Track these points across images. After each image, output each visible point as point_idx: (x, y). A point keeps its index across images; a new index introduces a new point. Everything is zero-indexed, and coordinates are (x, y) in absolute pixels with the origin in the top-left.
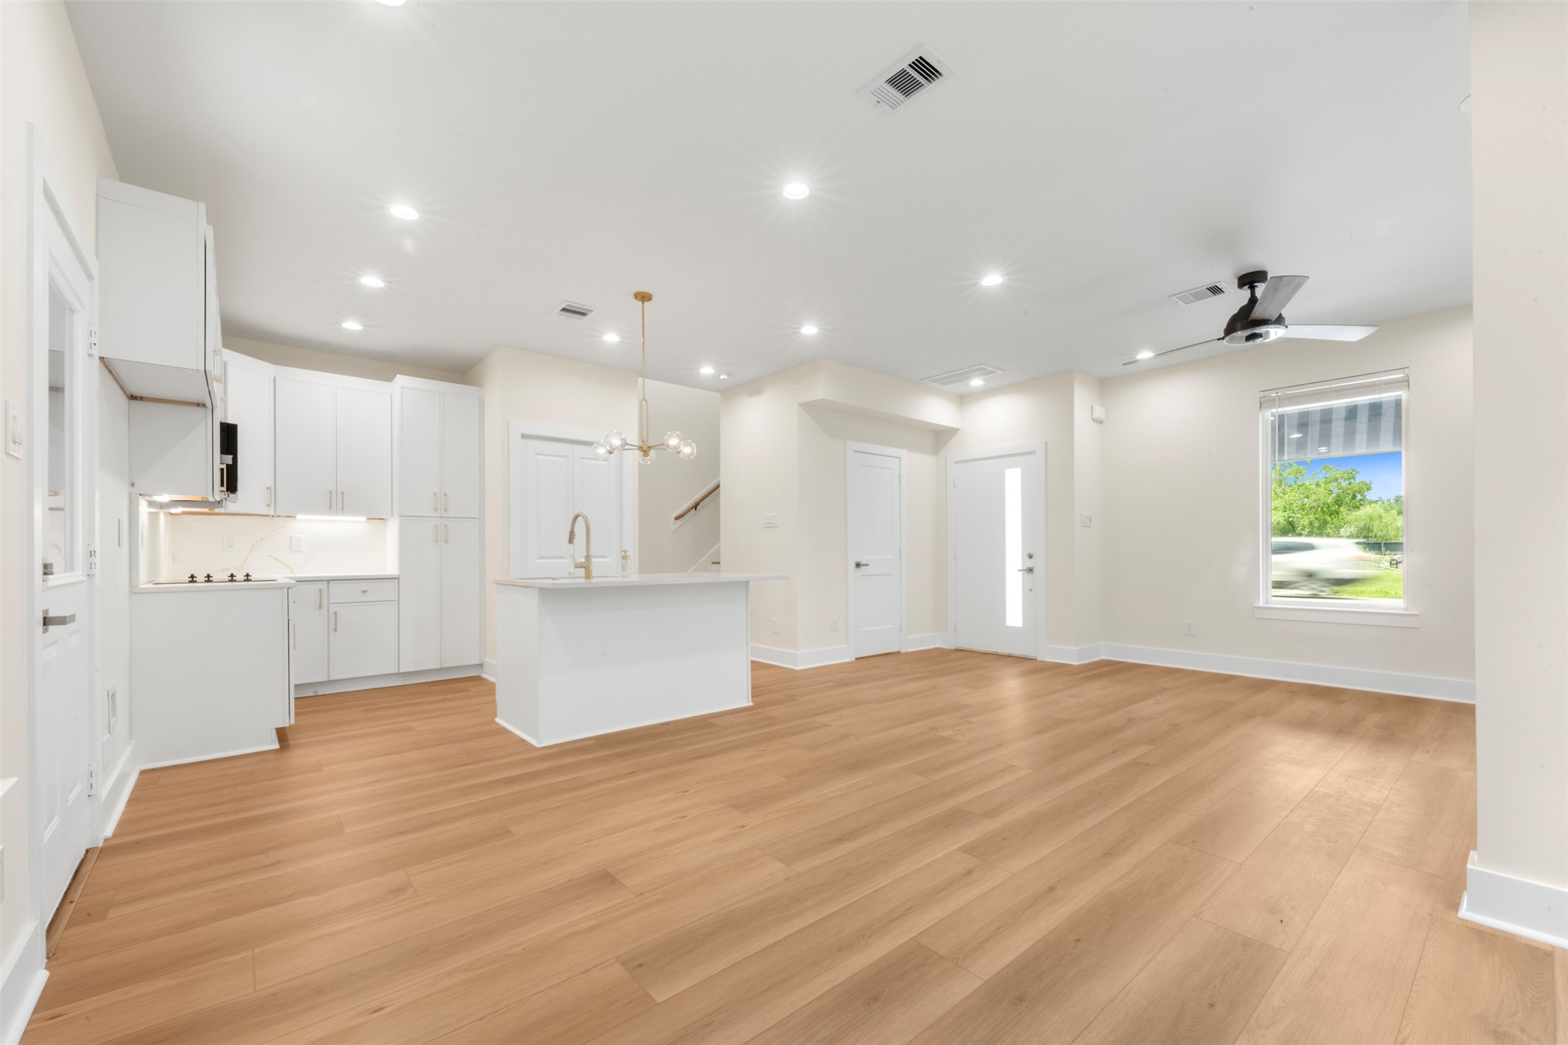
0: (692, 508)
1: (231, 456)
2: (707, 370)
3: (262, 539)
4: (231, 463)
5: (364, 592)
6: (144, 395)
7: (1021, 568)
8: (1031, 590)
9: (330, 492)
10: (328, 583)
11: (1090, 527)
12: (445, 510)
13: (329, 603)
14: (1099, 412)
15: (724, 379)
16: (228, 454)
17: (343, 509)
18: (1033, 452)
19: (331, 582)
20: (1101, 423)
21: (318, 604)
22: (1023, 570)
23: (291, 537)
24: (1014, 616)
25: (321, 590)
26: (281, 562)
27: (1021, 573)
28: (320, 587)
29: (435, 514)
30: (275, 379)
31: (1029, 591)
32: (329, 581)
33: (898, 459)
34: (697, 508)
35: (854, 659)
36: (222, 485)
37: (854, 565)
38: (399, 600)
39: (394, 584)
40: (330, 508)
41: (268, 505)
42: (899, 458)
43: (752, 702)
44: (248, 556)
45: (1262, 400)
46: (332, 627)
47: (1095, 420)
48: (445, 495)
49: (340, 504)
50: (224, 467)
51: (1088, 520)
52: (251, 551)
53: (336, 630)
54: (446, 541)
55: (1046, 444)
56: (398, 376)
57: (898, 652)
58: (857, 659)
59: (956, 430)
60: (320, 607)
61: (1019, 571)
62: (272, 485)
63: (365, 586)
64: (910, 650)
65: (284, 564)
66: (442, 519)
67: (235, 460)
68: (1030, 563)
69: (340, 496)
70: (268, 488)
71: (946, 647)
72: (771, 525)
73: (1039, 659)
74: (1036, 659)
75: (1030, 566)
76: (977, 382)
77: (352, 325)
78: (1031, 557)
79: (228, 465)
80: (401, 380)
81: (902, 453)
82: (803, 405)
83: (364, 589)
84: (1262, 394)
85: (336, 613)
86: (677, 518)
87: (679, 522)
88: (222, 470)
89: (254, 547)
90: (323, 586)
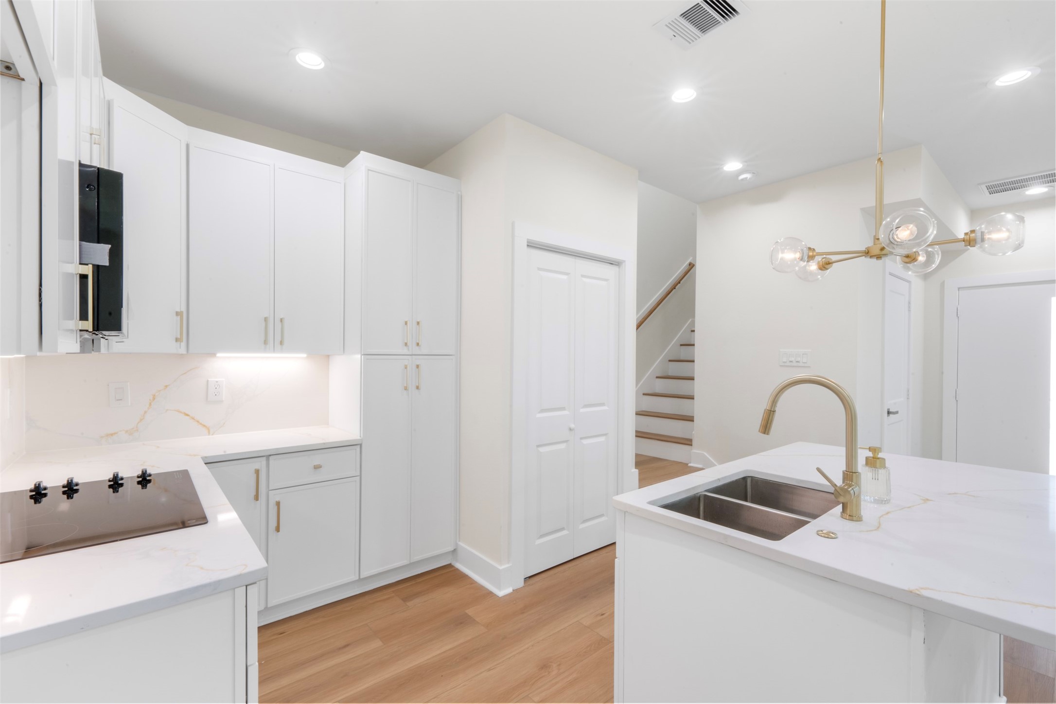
1: (107, 247)
3: (166, 386)
4: (105, 261)
5: (317, 467)
9: (266, 319)
10: (267, 460)
12: (418, 344)
13: (268, 490)
16: (99, 242)
17: (281, 343)
19: (271, 458)
21: (254, 493)
23: (208, 381)
25: (257, 472)
26: (193, 418)
28: (257, 466)
29: (404, 350)
30: (188, 146)
32: (268, 456)
33: (907, 284)
36: (83, 316)
37: (887, 412)
38: (360, 476)
39: (354, 453)
40: (266, 342)
41: (177, 340)
42: (910, 282)
44: (145, 412)
46: (273, 524)
48: (418, 323)
49: (278, 338)
50: (88, 270)
52: (150, 404)
53: (278, 529)
54: (418, 388)
56: (359, 155)
60: (257, 498)
62: (184, 309)
63: (317, 459)
65: (198, 422)
66: (413, 356)
67: (116, 255)
69: (278, 325)
70: (177, 314)
72: (795, 364)
79: (97, 269)
80: (364, 160)
83: (317, 463)
85: (278, 504)
88: (83, 278)
89: (154, 399)
90: (261, 464)
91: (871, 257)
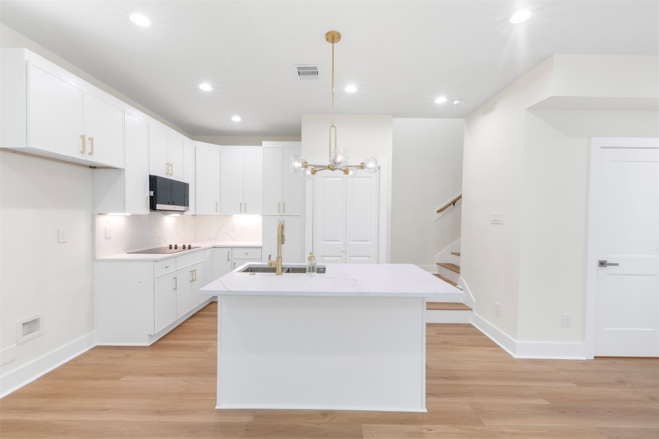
0: (450, 205)
1: (153, 192)
2: (441, 100)
3: (223, 225)
5: (247, 254)
6: (97, 166)
9: (241, 204)
10: (232, 249)
12: (284, 212)
13: (232, 258)
15: (456, 104)
17: (246, 211)
19: (233, 248)
21: (228, 259)
23: (233, 224)
25: (229, 252)
26: (229, 236)
29: (279, 214)
30: (220, 152)
32: (232, 248)
34: (456, 204)
35: (593, 358)
37: (596, 264)
38: (261, 259)
39: (260, 250)
40: (241, 211)
41: (216, 211)
43: (426, 407)
44: (218, 233)
48: (283, 203)
49: (245, 209)
52: (219, 231)
56: (263, 142)
58: (595, 357)
60: (228, 261)
65: (231, 237)
66: (282, 216)
69: (244, 206)
70: (216, 203)
72: (496, 222)
77: (236, 119)
80: (265, 144)
82: (528, 109)
83: (247, 252)
85: (235, 263)
86: (438, 212)
87: (440, 214)
89: (220, 229)
90: (230, 250)
91: (330, 169)
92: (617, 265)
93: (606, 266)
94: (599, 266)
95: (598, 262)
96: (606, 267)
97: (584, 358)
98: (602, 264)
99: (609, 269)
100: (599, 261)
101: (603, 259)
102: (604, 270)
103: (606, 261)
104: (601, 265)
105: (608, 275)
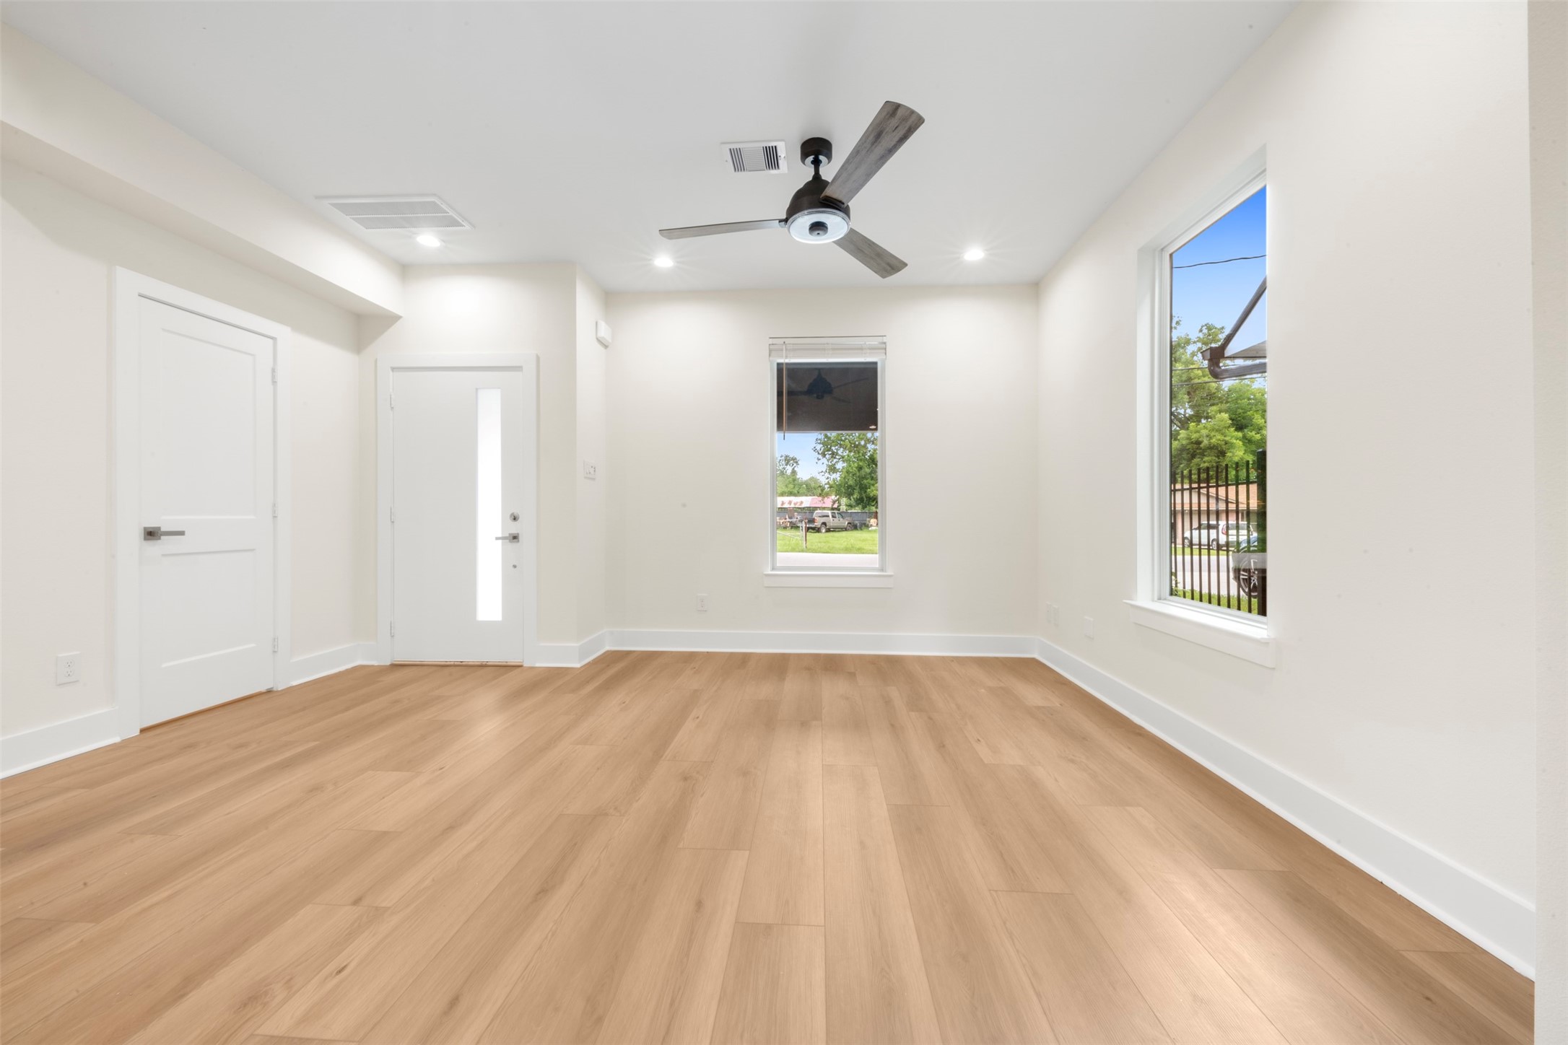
7: (500, 535)
8: (515, 566)
11: (594, 479)
14: (604, 331)
18: (518, 368)
20: (606, 347)
22: (503, 538)
24: (490, 606)
27: (500, 542)
31: (512, 568)
33: (271, 341)
35: (137, 733)
37: (137, 534)
42: (274, 339)
45: (772, 347)
47: (599, 341)
51: (592, 471)
55: (538, 358)
57: (269, 691)
58: (142, 731)
59: (394, 318)
61: (497, 539)
64: (295, 683)
68: (514, 528)
71: (375, 663)
73: (526, 664)
74: (521, 666)
75: (514, 531)
76: (428, 240)
78: (515, 519)
81: (283, 332)
84: (771, 341)
92: (182, 533)
93: (160, 539)
94: (145, 539)
95: (143, 532)
96: (159, 541)
97: (117, 739)
98: (151, 534)
99: (166, 544)
100: (145, 528)
101: (152, 524)
102: (154, 548)
103: (159, 528)
104: (149, 537)
105: (163, 555)
